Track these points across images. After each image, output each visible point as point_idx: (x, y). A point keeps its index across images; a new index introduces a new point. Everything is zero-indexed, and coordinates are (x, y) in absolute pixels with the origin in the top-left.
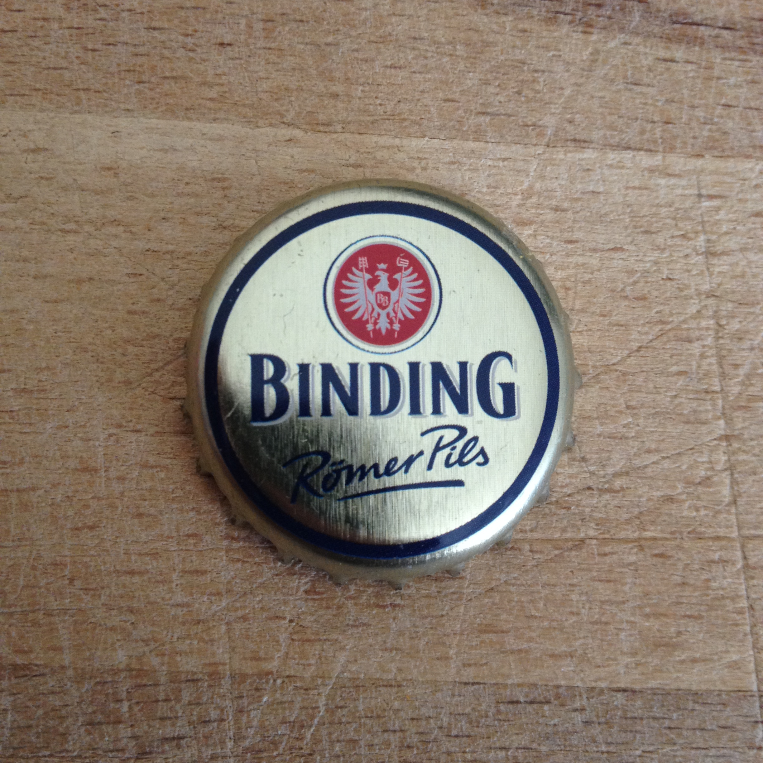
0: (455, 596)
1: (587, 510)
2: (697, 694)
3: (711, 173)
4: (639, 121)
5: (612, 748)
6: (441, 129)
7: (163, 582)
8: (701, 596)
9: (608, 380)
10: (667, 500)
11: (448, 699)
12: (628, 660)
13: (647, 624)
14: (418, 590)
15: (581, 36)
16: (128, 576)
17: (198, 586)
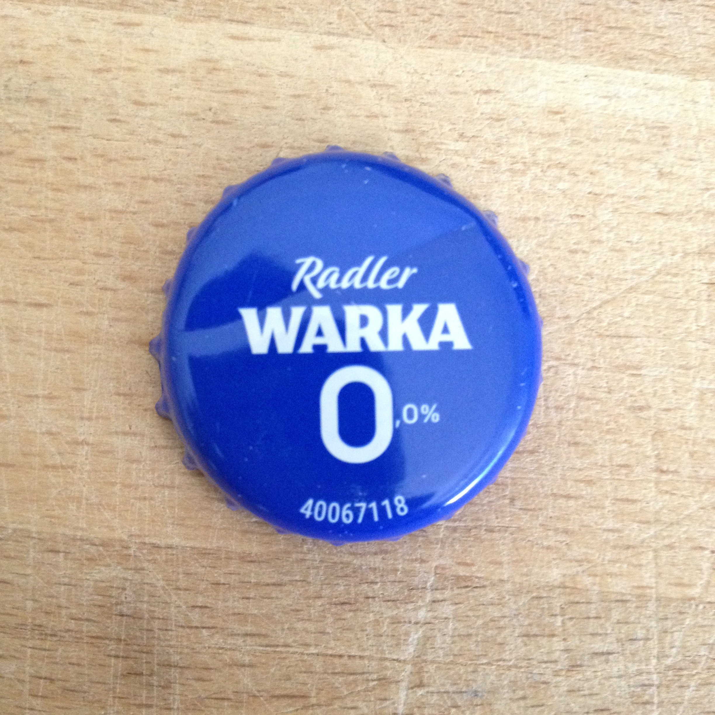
7: (597, 507)
16: (565, 499)
17: (629, 514)
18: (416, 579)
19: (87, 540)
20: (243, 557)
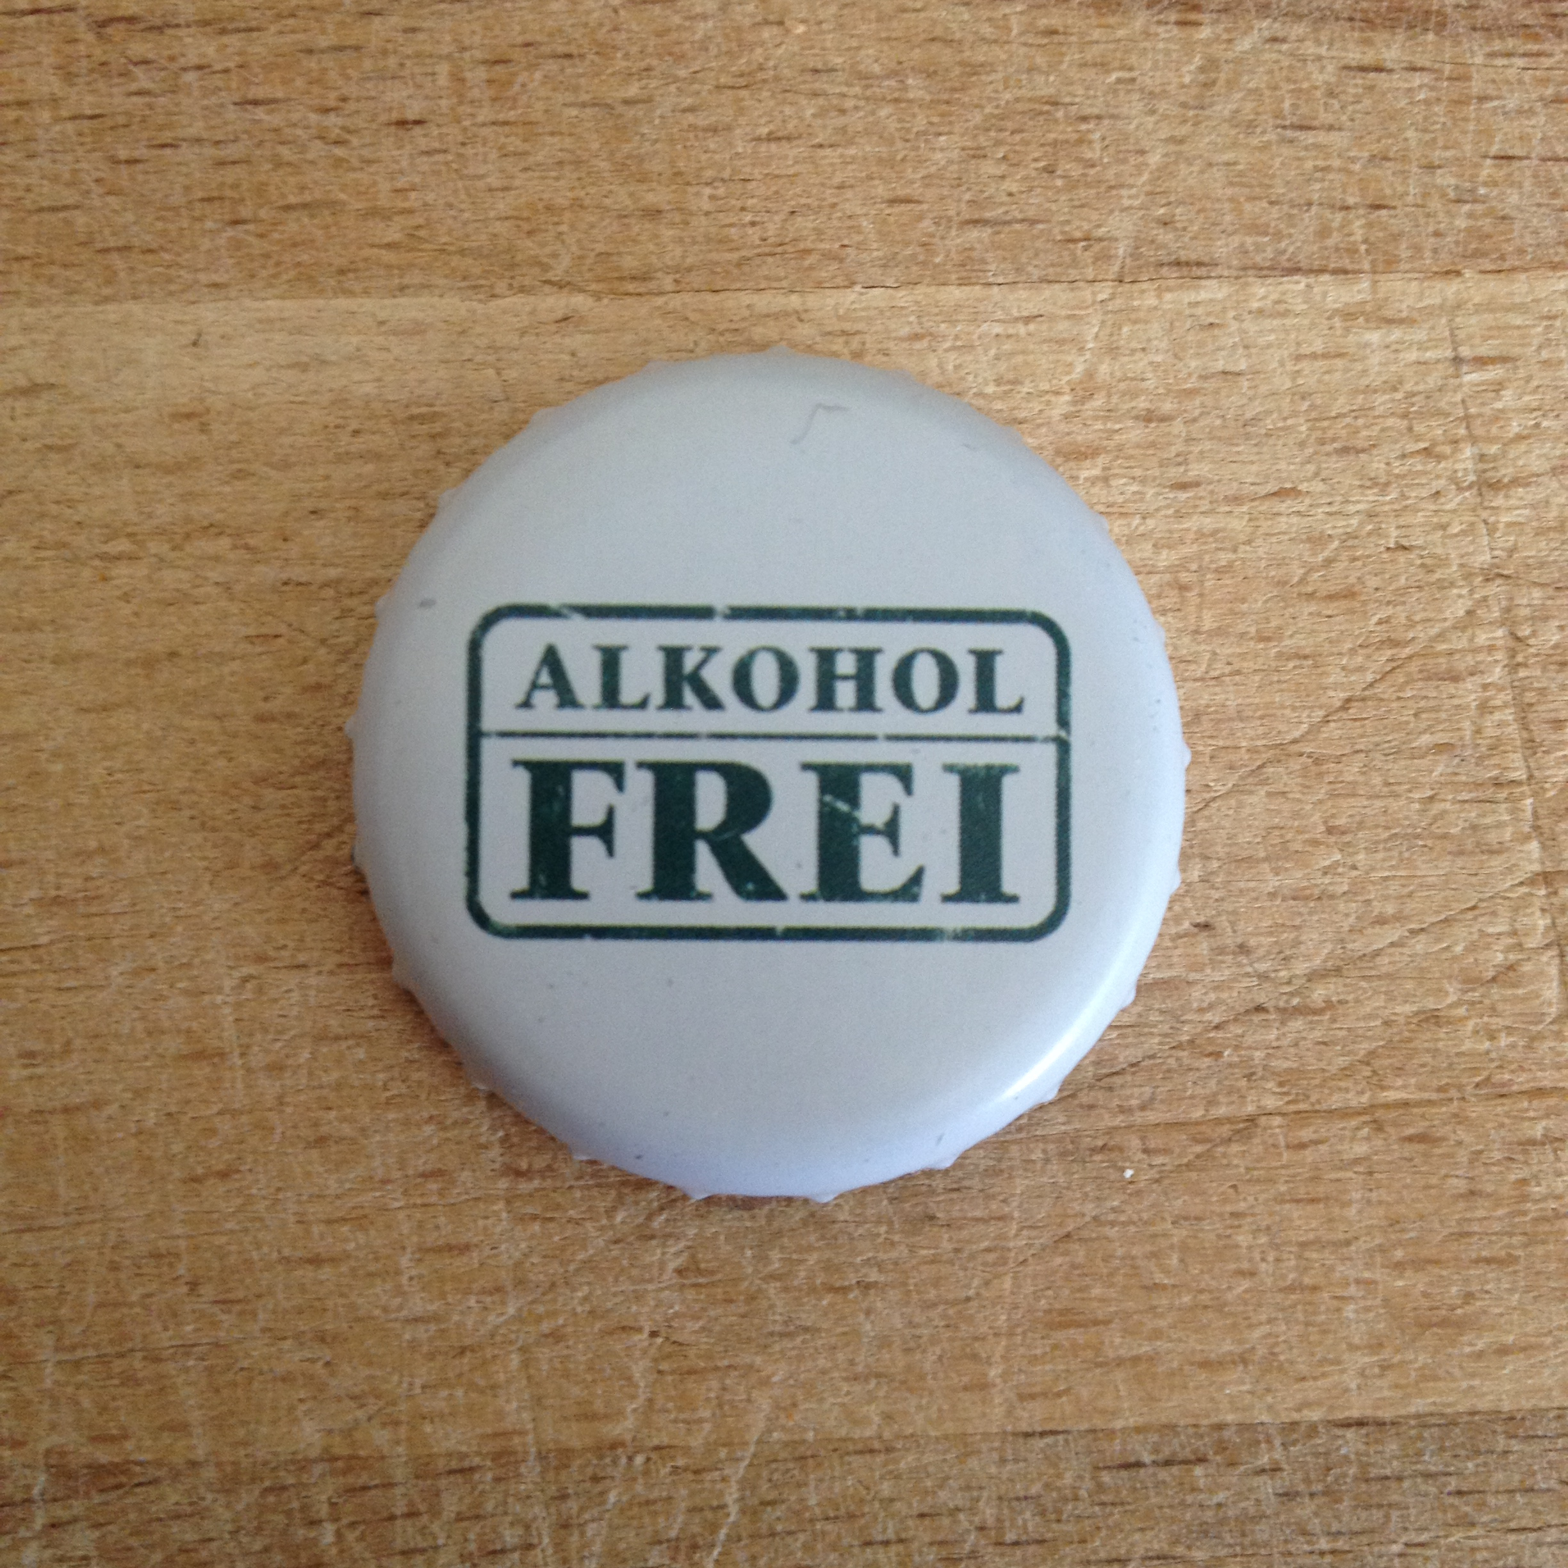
0: (991, 1257)
1: (1258, 1055)
2: (1512, 1418)
3: (1479, 309)
4: (1314, 209)
5: (1340, 1544)
6: (886, 264)
8: (1512, 1214)
9: (1283, 776)
10: (1427, 1020)
11: (993, 1470)
12: (1364, 1360)
13: (1400, 1283)
14: (912, 1249)
15: (1176, 31)
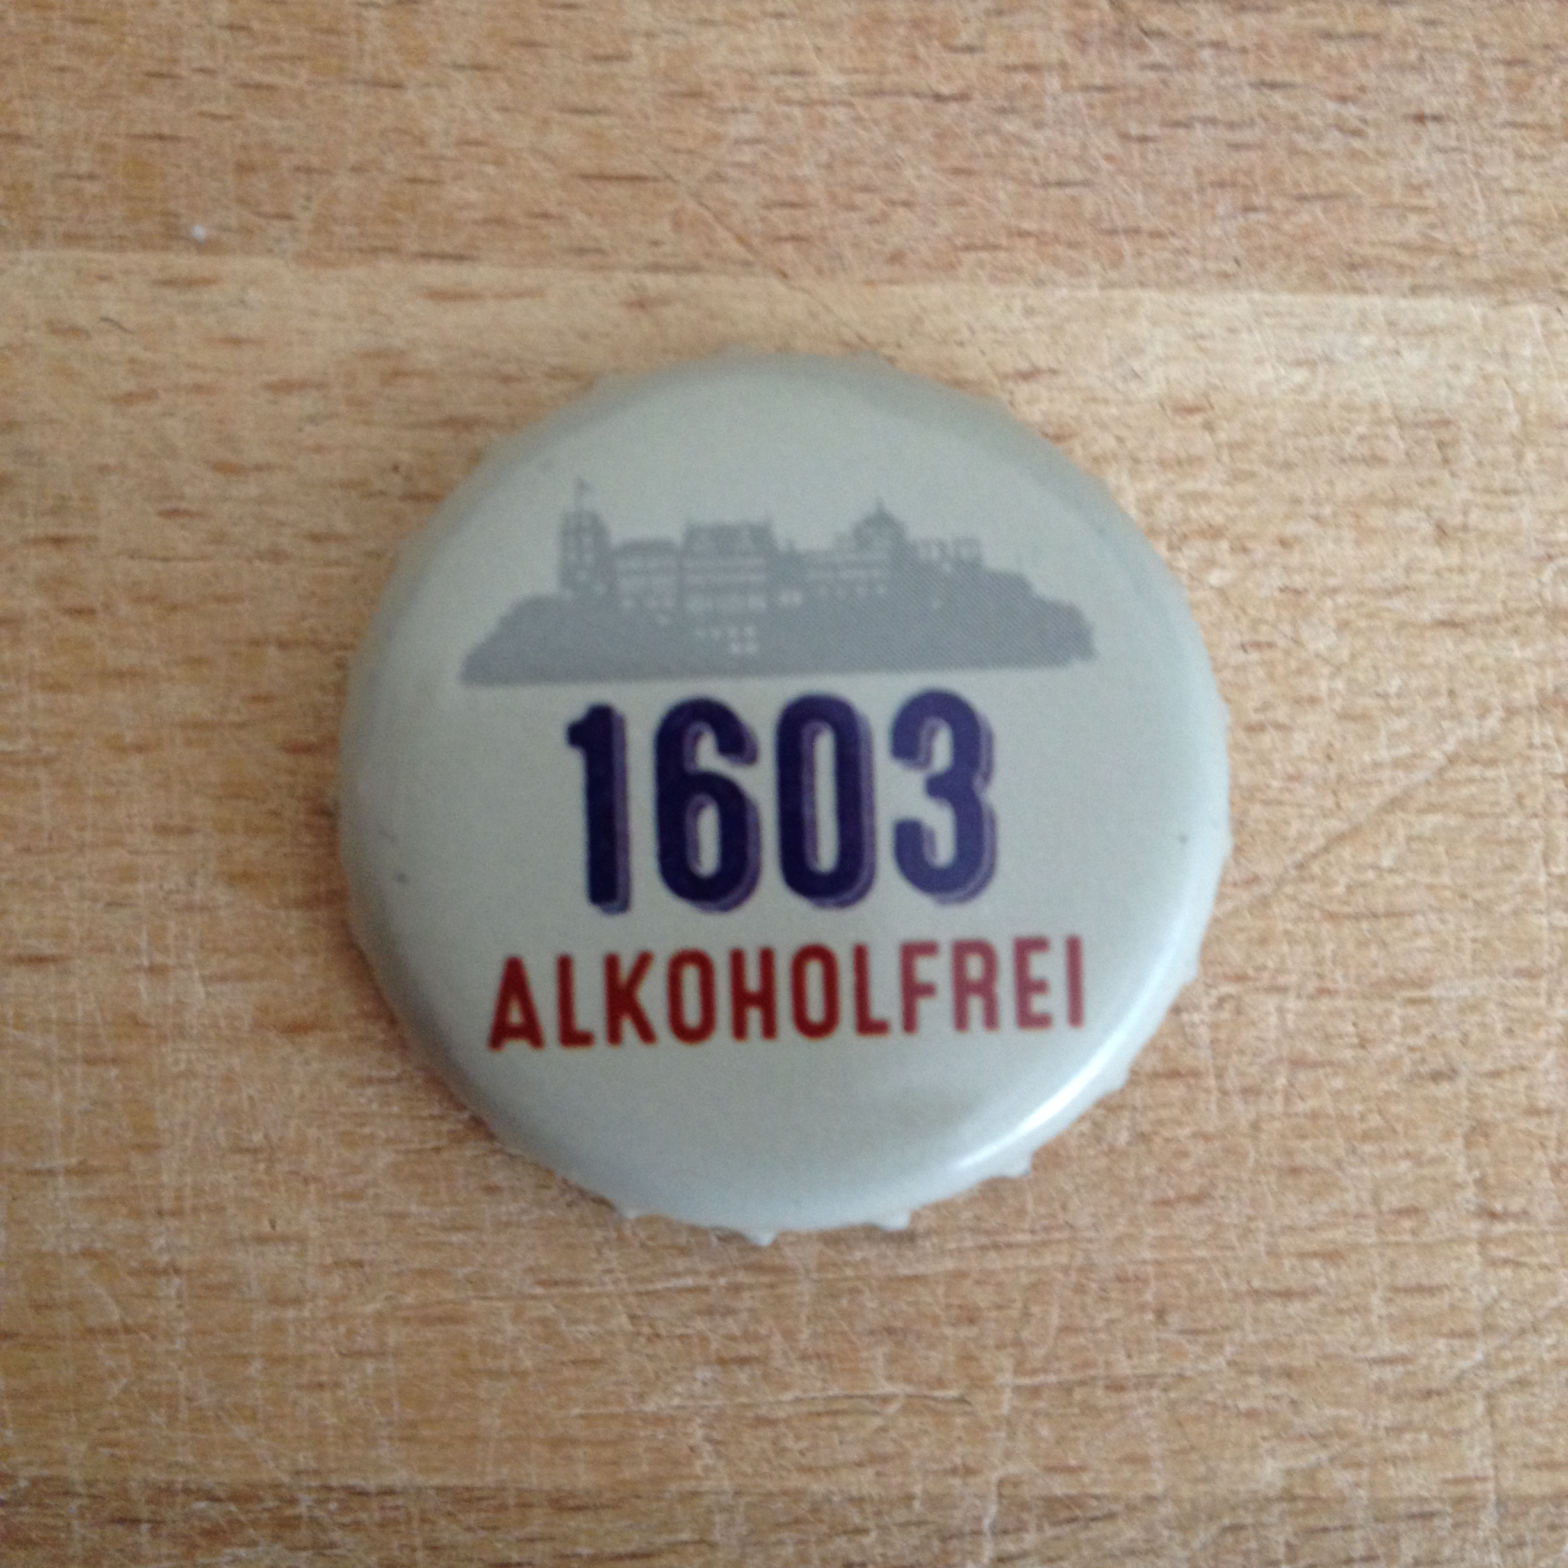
18: (958, 1514)
19: (199, 1490)
20: (557, 1501)
